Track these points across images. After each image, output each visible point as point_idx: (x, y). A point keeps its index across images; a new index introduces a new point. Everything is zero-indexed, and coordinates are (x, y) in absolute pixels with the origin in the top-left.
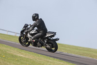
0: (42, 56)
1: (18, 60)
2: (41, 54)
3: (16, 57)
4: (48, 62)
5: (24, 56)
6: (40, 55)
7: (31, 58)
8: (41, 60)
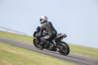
0: (33, 52)
1: (9, 57)
2: (32, 50)
3: (8, 53)
4: (40, 58)
5: (16, 53)
6: (31, 52)
7: (23, 55)
8: (32, 57)
